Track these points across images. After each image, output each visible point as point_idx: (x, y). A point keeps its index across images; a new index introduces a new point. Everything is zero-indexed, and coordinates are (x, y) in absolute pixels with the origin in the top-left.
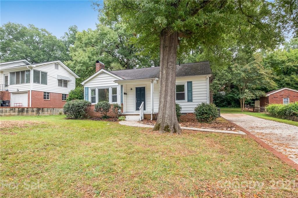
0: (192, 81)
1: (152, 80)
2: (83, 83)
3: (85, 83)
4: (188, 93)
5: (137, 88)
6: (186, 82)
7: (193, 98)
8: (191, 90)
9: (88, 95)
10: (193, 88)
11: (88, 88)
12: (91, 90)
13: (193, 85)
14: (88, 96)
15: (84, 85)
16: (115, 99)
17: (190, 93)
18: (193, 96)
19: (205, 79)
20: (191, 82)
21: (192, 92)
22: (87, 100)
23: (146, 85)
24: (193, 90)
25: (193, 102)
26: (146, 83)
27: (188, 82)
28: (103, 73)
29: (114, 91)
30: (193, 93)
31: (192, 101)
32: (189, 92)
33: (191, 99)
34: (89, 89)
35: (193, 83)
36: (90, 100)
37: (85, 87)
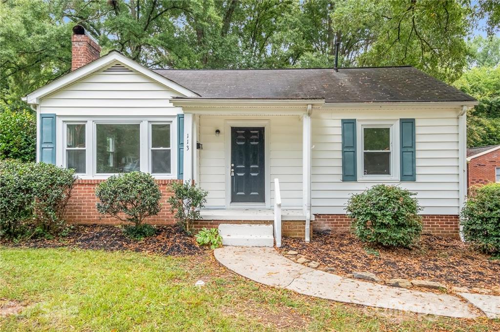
0: (414, 119)
1: (312, 105)
2: (32, 99)
3: (41, 99)
4: (402, 153)
5: (235, 131)
7: (418, 171)
8: (413, 146)
9: (53, 141)
10: (418, 139)
11: (53, 117)
12: (65, 125)
13: (418, 131)
14: (54, 148)
15: (35, 106)
16: (161, 162)
17: (408, 156)
18: (418, 163)
19: (453, 115)
20: (412, 122)
21: (413, 153)
22: (47, 162)
23: (266, 122)
24: (418, 147)
25: (417, 181)
26: (267, 113)
27: (403, 122)
28: (117, 67)
29: (161, 134)
30: (418, 155)
31: (414, 180)
32: (405, 150)
33: (410, 173)
34: (59, 122)
35: (417, 123)
36: (61, 162)
37: (41, 115)
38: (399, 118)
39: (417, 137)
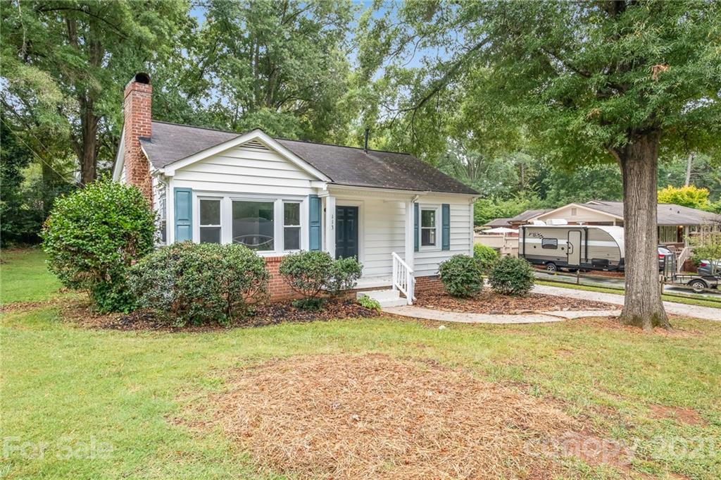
0: (449, 205)
1: (419, 195)
2: (170, 171)
3: (180, 171)
4: (443, 229)
5: (338, 209)
6: (439, 205)
7: (451, 242)
11: (190, 192)
12: (199, 200)
13: (451, 214)
14: (190, 226)
16: (292, 239)
17: (446, 233)
18: (452, 237)
19: (467, 202)
21: (449, 229)
24: (451, 225)
27: (444, 206)
30: (451, 231)
31: (449, 249)
33: (447, 244)
34: (194, 196)
35: (451, 208)
37: (175, 188)
38: (441, 203)
39: (451, 218)
